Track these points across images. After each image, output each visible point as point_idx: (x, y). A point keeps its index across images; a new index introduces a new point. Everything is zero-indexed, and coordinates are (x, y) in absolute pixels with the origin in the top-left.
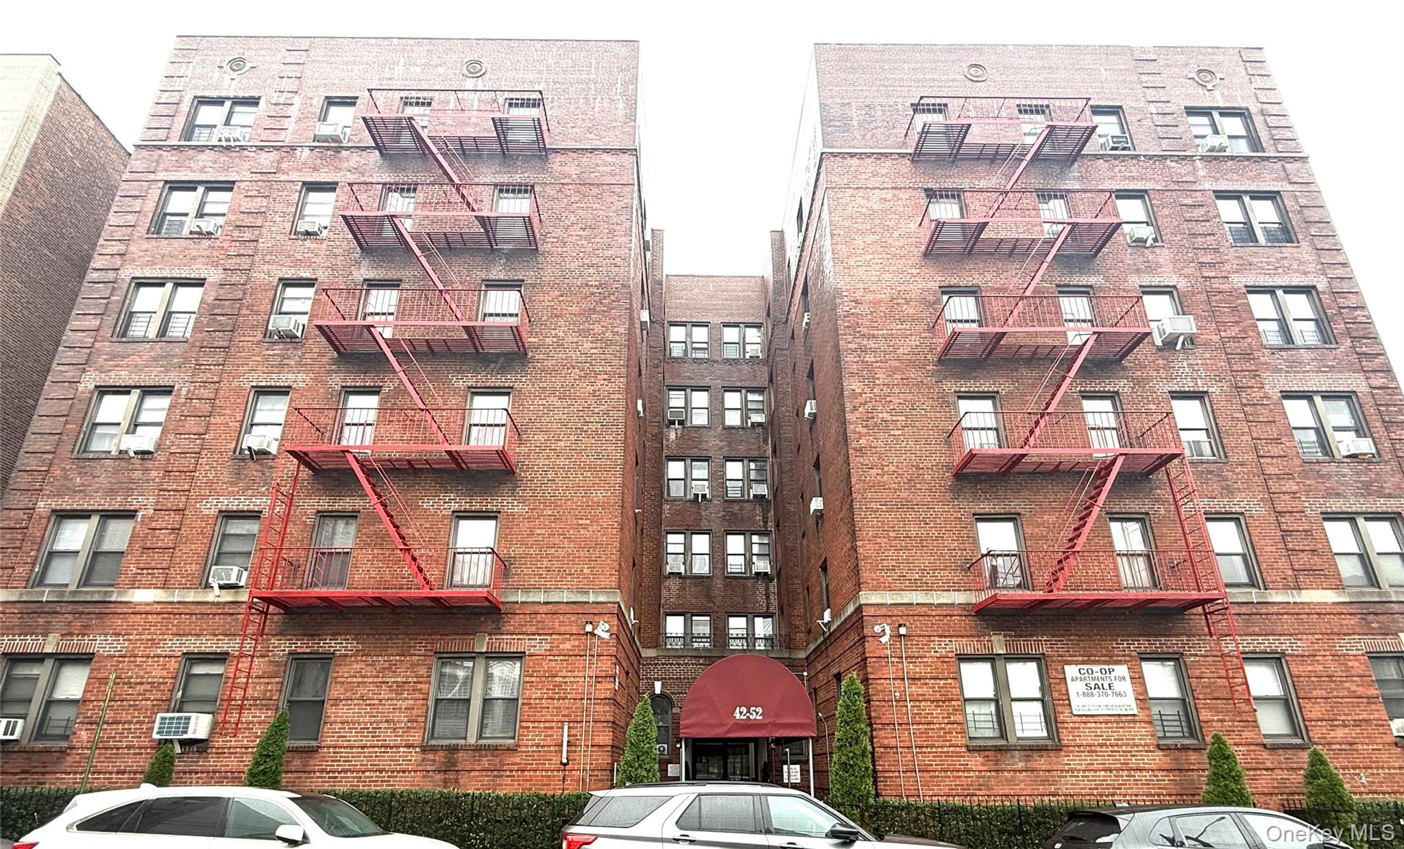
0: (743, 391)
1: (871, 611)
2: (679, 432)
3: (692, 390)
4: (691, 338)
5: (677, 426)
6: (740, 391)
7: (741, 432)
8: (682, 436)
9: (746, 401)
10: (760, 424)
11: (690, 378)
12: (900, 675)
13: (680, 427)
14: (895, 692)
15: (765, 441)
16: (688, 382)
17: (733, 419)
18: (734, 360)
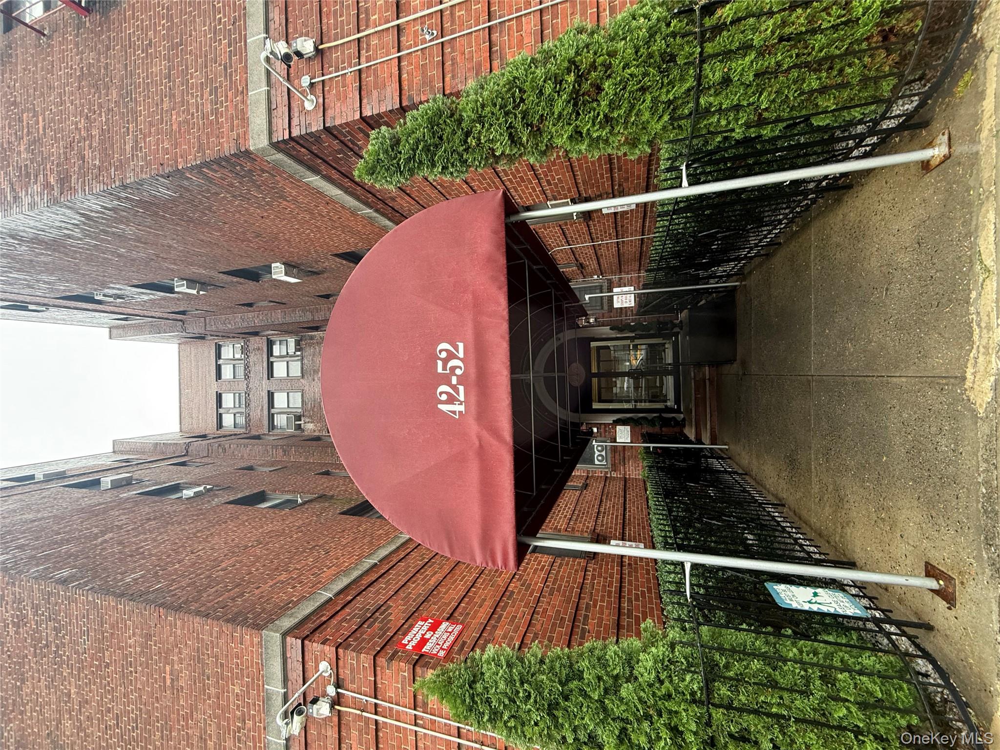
0: (272, 359)
1: (281, 123)
2: (307, 420)
3: (273, 407)
4: (230, 408)
5: (302, 422)
6: (272, 363)
7: (305, 361)
8: (310, 417)
9: (281, 357)
10: (298, 343)
11: (262, 409)
12: (391, 38)
13: (303, 419)
14: (424, 41)
15: (312, 338)
16: (266, 412)
17: (296, 369)
18: (245, 369)
